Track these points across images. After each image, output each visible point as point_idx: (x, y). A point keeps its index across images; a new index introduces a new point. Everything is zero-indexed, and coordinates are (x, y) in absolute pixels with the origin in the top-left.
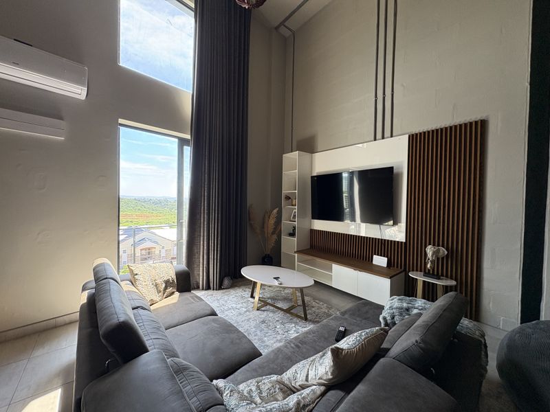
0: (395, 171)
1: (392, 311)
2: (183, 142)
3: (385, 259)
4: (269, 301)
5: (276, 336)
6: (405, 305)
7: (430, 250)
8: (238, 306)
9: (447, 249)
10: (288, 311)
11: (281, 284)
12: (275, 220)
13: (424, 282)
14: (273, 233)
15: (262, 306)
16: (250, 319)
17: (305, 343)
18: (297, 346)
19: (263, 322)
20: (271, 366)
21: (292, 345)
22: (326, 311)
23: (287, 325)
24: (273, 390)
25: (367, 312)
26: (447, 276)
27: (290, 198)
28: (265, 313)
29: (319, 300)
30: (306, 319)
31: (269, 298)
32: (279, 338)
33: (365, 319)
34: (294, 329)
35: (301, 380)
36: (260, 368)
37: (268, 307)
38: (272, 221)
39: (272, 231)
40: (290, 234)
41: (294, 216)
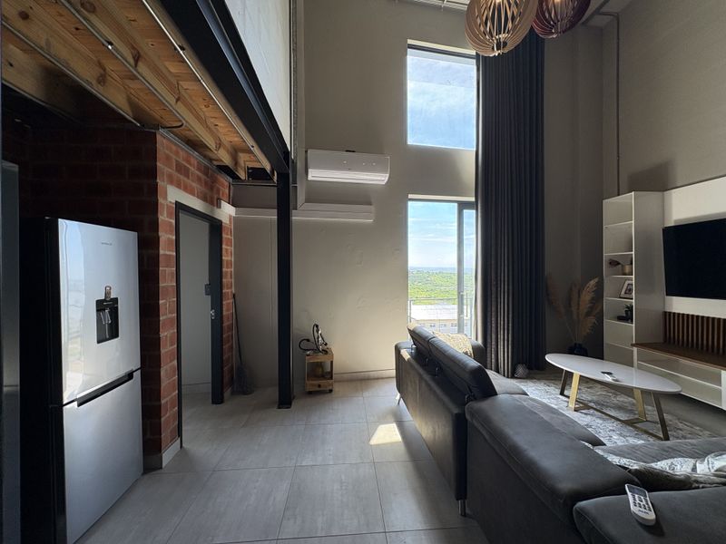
2: (463, 206)
4: (592, 404)
10: (628, 423)
12: (592, 295)
14: (588, 314)
15: (583, 409)
27: (619, 264)
28: (589, 417)
29: (692, 423)
30: (667, 440)
31: (590, 402)
38: (587, 297)
39: (585, 311)
40: (620, 318)
41: (629, 291)
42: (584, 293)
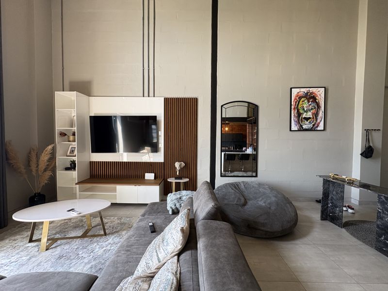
0: (157, 118)
1: (173, 202)
3: (153, 175)
4: (58, 236)
5: (82, 261)
6: (179, 196)
7: (177, 165)
8: (13, 259)
9: (184, 162)
10: (84, 236)
11: (80, 214)
12: (49, 156)
13: (176, 182)
14: (45, 170)
15: (51, 244)
16: (41, 262)
17: (132, 246)
18: (128, 251)
19: (60, 257)
20: (116, 276)
21: (123, 252)
22: (119, 222)
23: (89, 247)
24: (138, 286)
25: (158, 209)
26: (184, 177)
27: (66, 135)
28: (59, 249)
29: (109, 217)
30: (105, 234)
32: (86, 261)
33: (159, 213)
34: (98, 246)
35: (154, 264)
36: (106, 284)
37: (59, 242)
38: (45, 157)
39: (44, 168)
40: (67, 169)
41: (72, 151)
42: (43, 155)
